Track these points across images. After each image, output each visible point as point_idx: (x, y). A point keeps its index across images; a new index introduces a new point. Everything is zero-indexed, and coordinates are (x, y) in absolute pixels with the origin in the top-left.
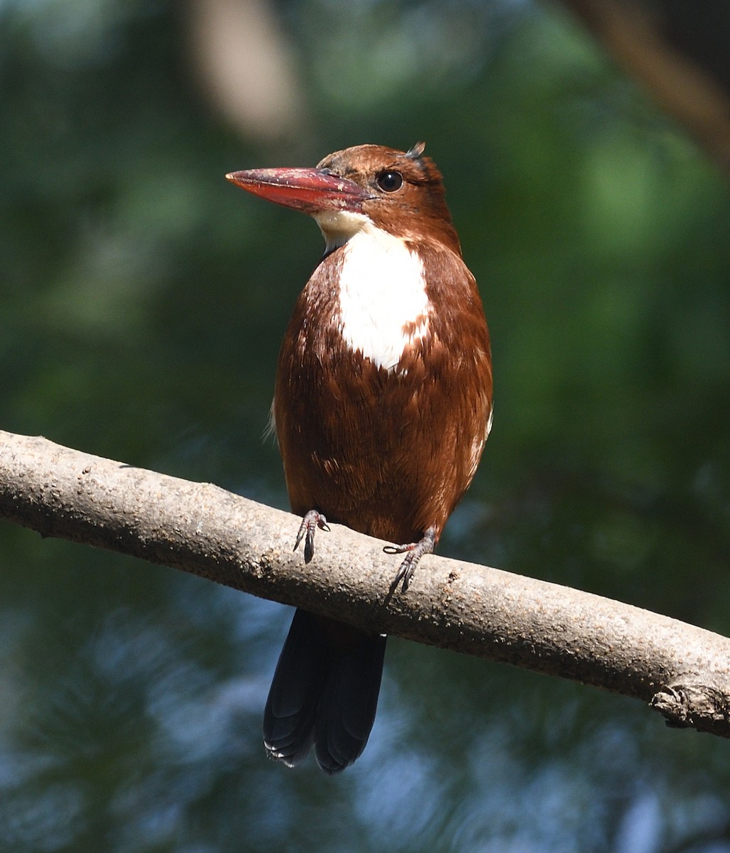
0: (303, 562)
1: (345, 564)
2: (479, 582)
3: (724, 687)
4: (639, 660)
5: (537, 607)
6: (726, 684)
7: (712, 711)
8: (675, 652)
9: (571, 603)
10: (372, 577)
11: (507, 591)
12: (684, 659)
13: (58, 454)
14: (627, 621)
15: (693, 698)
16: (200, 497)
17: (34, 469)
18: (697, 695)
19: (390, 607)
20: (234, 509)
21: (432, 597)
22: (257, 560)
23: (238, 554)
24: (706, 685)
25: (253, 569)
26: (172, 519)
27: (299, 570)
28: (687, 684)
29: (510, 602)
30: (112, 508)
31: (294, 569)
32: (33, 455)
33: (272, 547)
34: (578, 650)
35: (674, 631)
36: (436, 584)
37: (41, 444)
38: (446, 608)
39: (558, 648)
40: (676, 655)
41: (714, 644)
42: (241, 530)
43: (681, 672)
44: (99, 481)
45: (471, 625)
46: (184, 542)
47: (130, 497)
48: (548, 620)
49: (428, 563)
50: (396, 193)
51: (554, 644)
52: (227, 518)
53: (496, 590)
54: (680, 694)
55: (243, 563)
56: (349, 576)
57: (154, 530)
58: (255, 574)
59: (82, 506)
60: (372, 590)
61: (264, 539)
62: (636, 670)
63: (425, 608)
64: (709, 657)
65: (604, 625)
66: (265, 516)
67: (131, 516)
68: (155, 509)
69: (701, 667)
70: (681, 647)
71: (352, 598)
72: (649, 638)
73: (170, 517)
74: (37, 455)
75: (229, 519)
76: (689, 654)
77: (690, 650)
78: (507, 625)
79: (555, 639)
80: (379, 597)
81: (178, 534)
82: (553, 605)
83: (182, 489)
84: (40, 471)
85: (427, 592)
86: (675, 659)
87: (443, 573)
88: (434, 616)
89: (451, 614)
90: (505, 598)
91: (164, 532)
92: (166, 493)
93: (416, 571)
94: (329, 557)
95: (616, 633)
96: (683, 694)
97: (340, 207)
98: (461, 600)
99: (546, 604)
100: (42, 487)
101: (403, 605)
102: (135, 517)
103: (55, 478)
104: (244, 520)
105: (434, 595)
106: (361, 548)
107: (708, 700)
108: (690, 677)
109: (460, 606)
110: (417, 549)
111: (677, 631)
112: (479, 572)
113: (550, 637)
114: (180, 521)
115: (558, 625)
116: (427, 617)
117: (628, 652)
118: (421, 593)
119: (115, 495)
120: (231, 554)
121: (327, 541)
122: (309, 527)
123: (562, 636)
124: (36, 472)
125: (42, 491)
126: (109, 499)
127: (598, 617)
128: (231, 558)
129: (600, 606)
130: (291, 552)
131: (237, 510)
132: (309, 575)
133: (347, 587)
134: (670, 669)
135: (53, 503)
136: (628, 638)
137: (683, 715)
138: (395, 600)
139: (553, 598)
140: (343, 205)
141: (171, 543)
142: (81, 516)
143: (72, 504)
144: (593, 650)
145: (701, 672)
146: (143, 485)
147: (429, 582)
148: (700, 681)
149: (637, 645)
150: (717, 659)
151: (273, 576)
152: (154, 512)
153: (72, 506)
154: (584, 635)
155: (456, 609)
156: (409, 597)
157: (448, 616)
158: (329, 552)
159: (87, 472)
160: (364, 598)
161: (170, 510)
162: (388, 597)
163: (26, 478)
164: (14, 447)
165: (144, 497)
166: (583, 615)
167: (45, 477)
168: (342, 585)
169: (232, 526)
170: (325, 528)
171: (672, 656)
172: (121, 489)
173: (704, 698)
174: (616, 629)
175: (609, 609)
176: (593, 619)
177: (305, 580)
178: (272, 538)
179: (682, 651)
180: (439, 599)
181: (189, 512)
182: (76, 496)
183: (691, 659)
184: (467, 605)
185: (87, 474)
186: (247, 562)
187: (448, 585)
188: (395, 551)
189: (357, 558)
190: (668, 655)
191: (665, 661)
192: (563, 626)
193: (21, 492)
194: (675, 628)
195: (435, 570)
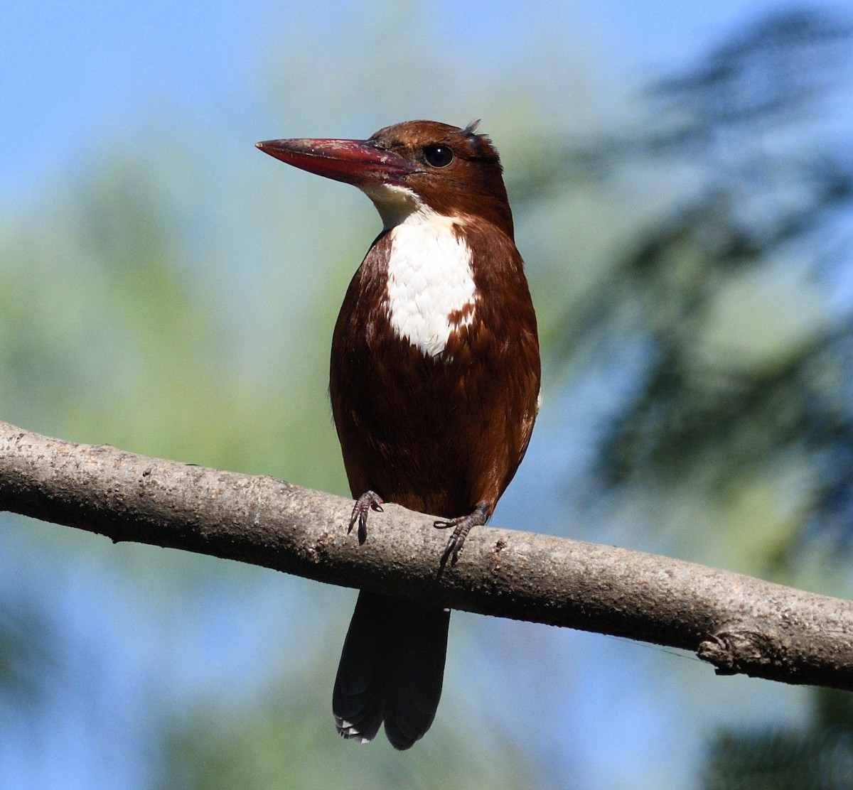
0: (357, 544)
1: (397, 542)
2: (526, 548)
3: (767, 631)
4: (684, 612)
5: (583, 568)
6: (770, 627)
7: (758, 656)
8: (718, 600)
9: (615, 562)
10: (424, 553)
11: (554, 555)
12: (727, 607)
13: (121, 459)
14: (671, 574)
15: (738, 644)
16: (257, 490)
17: (97, 475)
18: (742, 641)
19: (443, 580)
20: (289, 498)
21: (481, 567)
22: (313, 546)
23: (295, 541)
24: (750, 630)
25: (310, 554)
26: (231, 512)
27: (354, 552)
28: (731, 631)
29: (556, 565)
30: (173, 507)
31: (349, 551)
32: (96, 463)
33: (326, 531)
34: (625, 607)
35: (716, 580)
36: (485, 554)
37: (104, 450)
38: (496, 576)
39: (607, 607)
40: (719, 603)
41: (757, 589)
42: (296, 518)
43: (725, 620)
44: (159, 482)
45: (521, 592)
46: (243, 534)
47: (189, 495)
48: (594, 580)
49: (477, 534)
50: (445, 169)
51: (601, 604)
52: (282, 507)
53: (544, 555)
54: (725, 642)
55: (300, 550)
56: (402, 554)
57: (215, 526)
58: (312, 560)
59: (145, 508)
60: (425, 565)
61: (318, 525)
62: (683, 621)
63: (476, 579)
64: (752, 602)
65: (648, 580)
66: (319, 502)
67: (192, 513)
68: (214, 504)
69: (743, 613)
70: (723, 595)
71: (406, 575)
72: (693, 589)
73: (229, 511)
74: (100, 461)
75: (285, 508)
76: (732, 601)
77: (733, 598)
78: (556, 588)
79: (602, 598)
80: (431, 571)
81: (237, 527)
82: (598, 565)
83: (239, 482)
84: (103, 477)
85: (477, 562)
86: (718, 607)
87: (491, 543)
88: (485, 585)
89: (501, 582)
90: (552, 562)
91: (224, 526)
92: (224, 488)
93: (465, 543)
94: (382, 536)
95: (660, 586)
96: (728, 641)
97: (382, 179)
98: (509, 567)
99: (591, 565)
100: (106, 493)
101: (455, 577)
102: (195, 514)
103: (117, 482)
104: (300, 507)
105: (483, 565)
106: (413, 525)
107: (753, 645)
108: (734, 624)
109: (509, 573)
110: (465, 522)
111: (720, 580)
112: (526, 539)
113: (597, 597)
114: (239, 514)
115: (604, 584)
116: (478, 587)
117: (673, 605)
118: (471, 564)
119: (175, 494)
120: (289, 542)
121: (379, 522)
122: (361, 509)
123: (609, 594)
124: (99, 478)
125: (106, 496)
126: (170, 498)
127: (642, 573)
128: (289, 545)
129: (644, 562)
130: (345, 535)
131: (293, 498)
132: (363, 556)
133: (401, 565)
134: (715, 618)
135: (117, 507)
136: (672, 591)
137: (729, 661)
138: (447, 573)
139: (598, 558)
140: (385, 178)
141: (232, 537)
142: (145, 518)
143: (135, 506)
144: (639, 605)
145: (744, 618)
146: (203, 482)
147: (478, 553)
148: (743, 627)
149: (681, 597)
150: (759, 603)
151: (330, 561)
152: (213, 507)
153: (135, 509)
154: (630, 591)
155: (505, 576)
156: (460, 569)
157: (499, 584)
158: (381, 532)
159: (147, 474)
160: (418, 574)
161: (228, 503)
162: (440, 571)
163: (90, 485)
164: (78, 456)
165: (203, 494)
166: (628, 572)
167: (108, 482)
168: (395, 563)
169: (288, 515)
170: (378, 509)
171: (715, 605)
172: (180, 488)
173: (748, 643)
174: (660, 583)
175: (652, 565)
176: (637, 575)
177: (361, 562)
178: (326, 523)
179: (724, 599)
180: (488, 568)
181: (246, 505)
182: (139, 499)
183: (734, 606)
184: (515, 572)
185: (148, 476)
186: (304, 548)
187: (496, 554)
188: (445, 525)
189: (409, 536)
190: (712, 604)
191: (709, 610)
192: (609, 585)
193: (87, 500)
194: (718, 577)
195: (483, 540)
